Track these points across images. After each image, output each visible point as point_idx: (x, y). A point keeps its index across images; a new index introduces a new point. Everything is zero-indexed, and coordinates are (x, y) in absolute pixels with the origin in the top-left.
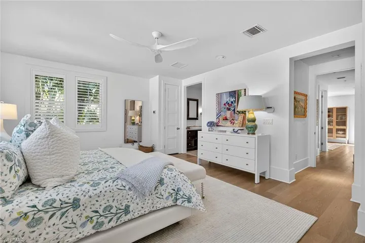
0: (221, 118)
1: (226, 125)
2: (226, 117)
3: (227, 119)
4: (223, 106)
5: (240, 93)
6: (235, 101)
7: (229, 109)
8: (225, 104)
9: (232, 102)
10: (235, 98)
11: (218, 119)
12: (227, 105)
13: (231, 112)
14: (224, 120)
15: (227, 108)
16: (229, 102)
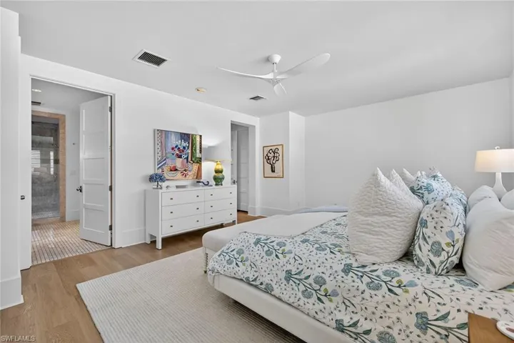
0: (166, 169)
1: (175, 178)
2: (175, 167)
3: (176, 170)
4: (170, 150)
5: (195, 138)
6: (188, 147)
7: (180, 157)
8: (173, 149)
9: (184, 148)
10: (189, 143)
11: (160, 170)
12: (176, 149)
13: (182, 162)
14: (171, 170)
15: (177, 155)
16: (179, 146)
